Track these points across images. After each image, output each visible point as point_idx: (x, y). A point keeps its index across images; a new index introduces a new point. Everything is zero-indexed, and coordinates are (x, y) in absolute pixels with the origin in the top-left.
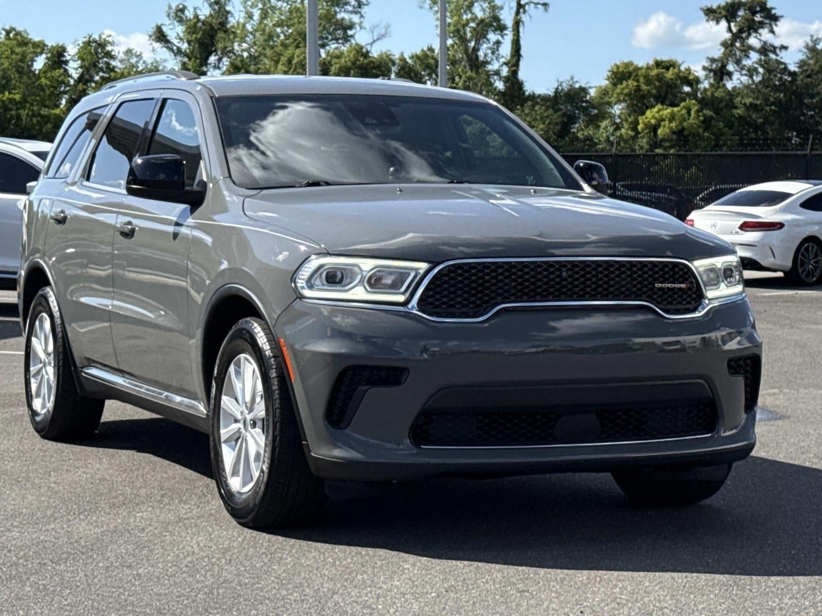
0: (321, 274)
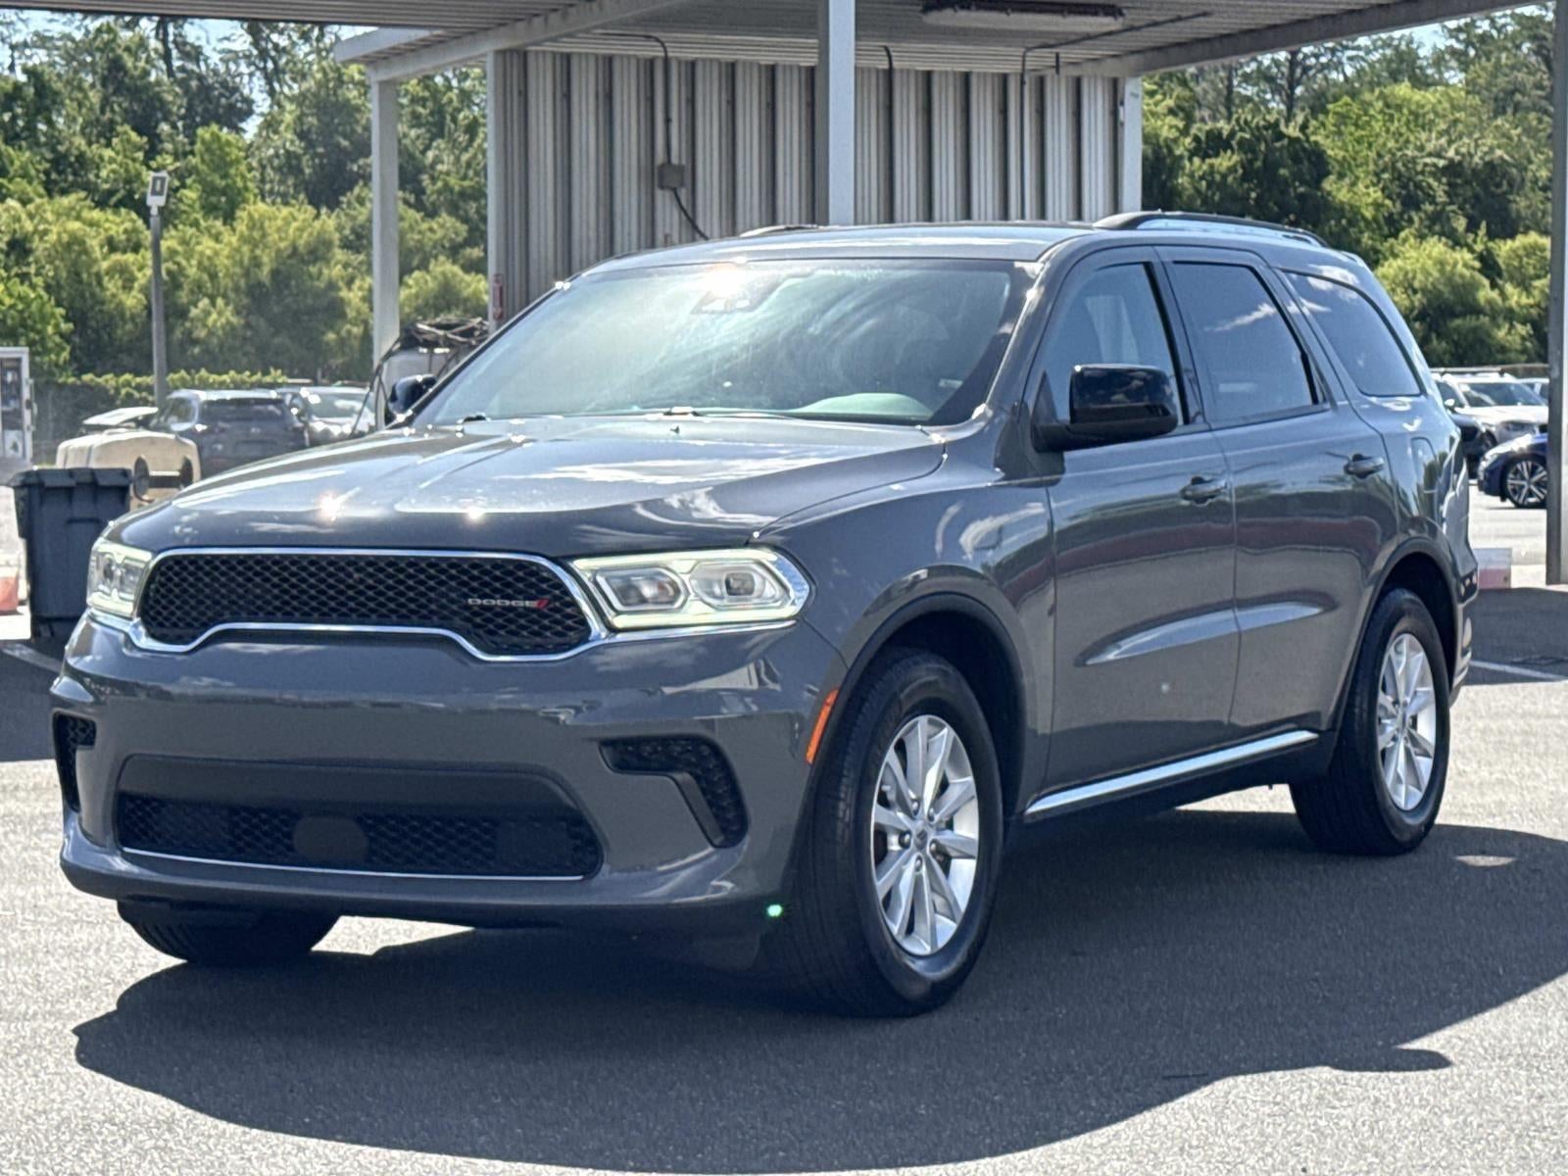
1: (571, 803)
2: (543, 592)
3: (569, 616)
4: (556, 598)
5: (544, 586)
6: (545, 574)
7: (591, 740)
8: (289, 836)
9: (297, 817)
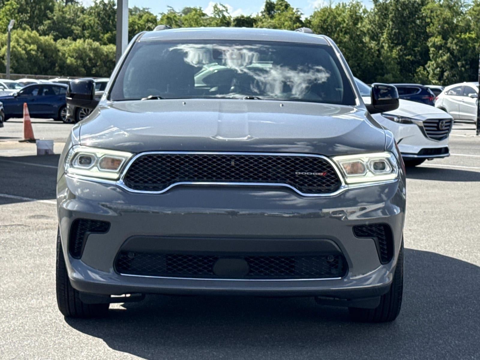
0: (77, 158)
1: (340, 250)
2: (325, 169)
3: (333, 179)
4: (329, 172)
5: (324, 167)
6: (324, 163)
7: (350, 226)
8: (211, 266)
9: (216, 259)
